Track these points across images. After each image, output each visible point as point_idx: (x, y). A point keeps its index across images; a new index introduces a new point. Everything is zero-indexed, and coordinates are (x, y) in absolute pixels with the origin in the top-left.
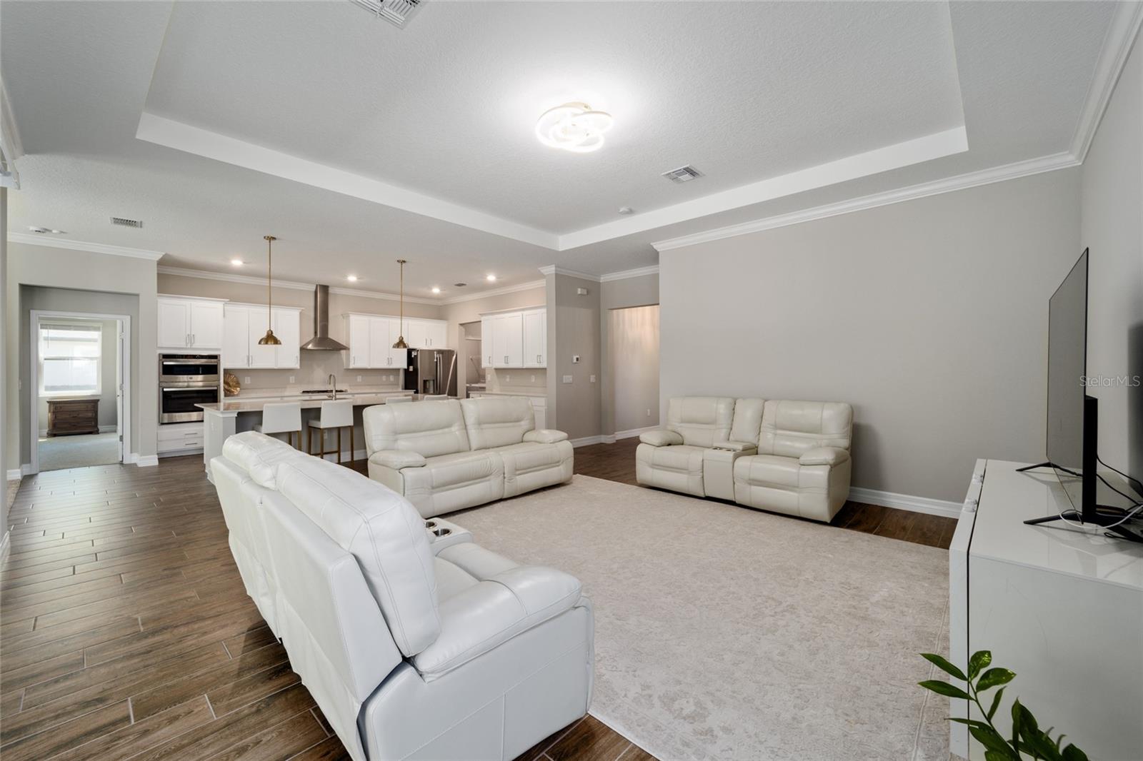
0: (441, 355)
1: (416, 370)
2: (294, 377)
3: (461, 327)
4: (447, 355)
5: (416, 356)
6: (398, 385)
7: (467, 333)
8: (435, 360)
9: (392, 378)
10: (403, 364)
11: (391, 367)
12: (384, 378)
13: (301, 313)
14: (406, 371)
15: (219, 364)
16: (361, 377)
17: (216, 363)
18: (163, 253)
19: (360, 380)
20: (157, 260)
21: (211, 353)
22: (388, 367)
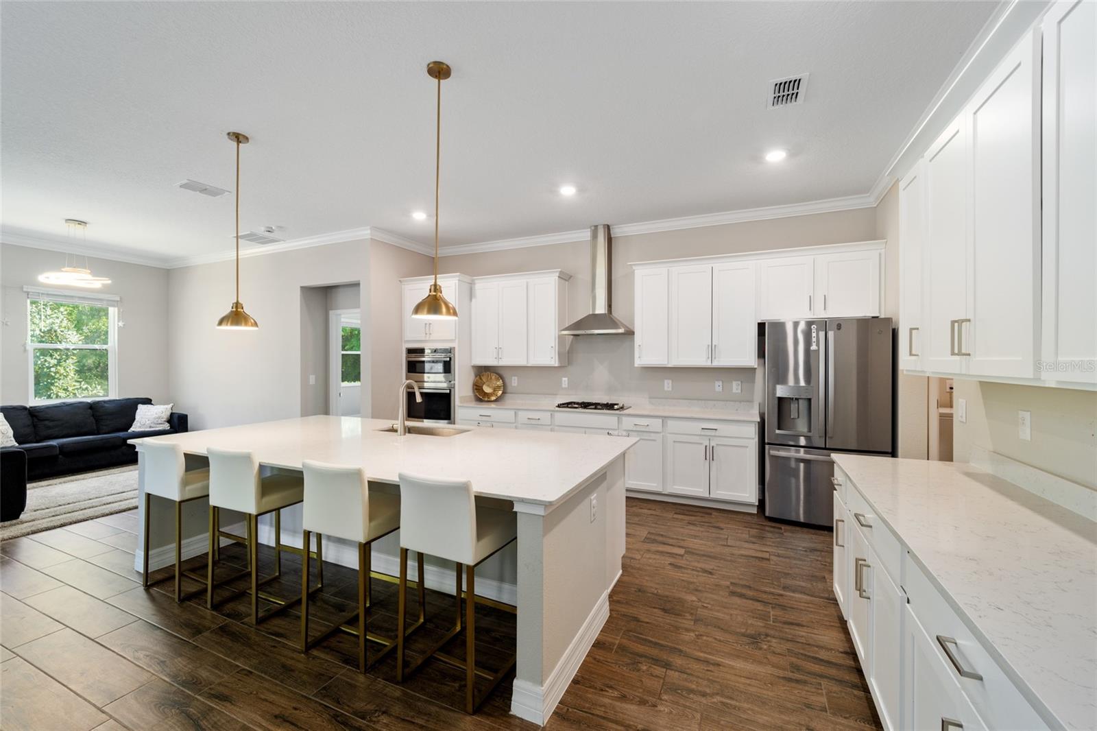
0: (831, 334)
2: (567, 379)
4: (853, 329)
6: (751, 401)
8: (814, 348)
9: (736, 387)
10: (747, 355)
15: (452, 359)
16: (670, 382)
17: (448, 359)
18: (369, 227)
19: (670, 389)
20: (370, 237)
21: (447, 346)
22: (708, 364)
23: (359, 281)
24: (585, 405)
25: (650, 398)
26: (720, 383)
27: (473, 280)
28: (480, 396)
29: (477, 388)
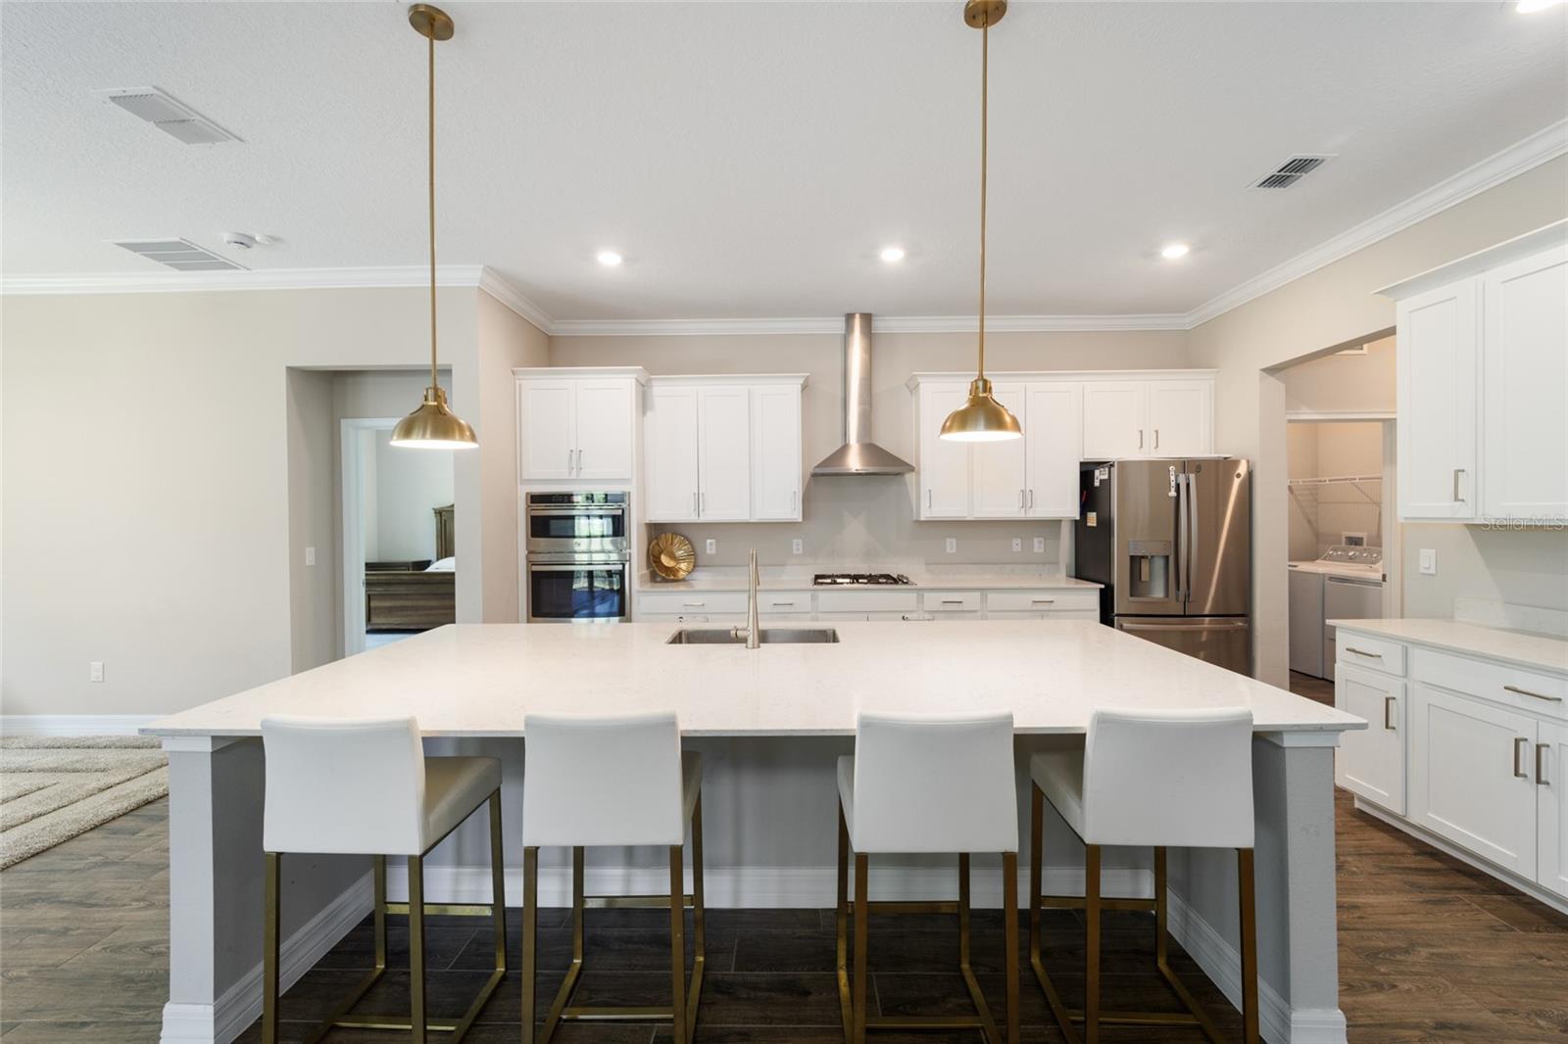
0: (1192, 477)
1: (1105, 524)
2: (800, 541)
3: (1271, 380)
4: (1212, 473)
5: (1106, 483)
6: (1057, 563)
7: (1293, 399)
8: (1173, 493)
9: (1038, 546)
10: (1066, 505)
11: (1032, 515)
12: (1016, 545)
13: (804, 387)
14: (1080, 525)
15: (626, 512)
16: (954, 541)
17: (620, 512)
18: (482, 266)
19: (954, 551)
20: (477, 285)
21: (615, 489)
22: (1020, 515)
23: (450, 365)
24: (872, 579)
25: (927, 564)
26: (1019, 541)
27: (649, 380)
28: (660, 573)
29: (653, 559)
